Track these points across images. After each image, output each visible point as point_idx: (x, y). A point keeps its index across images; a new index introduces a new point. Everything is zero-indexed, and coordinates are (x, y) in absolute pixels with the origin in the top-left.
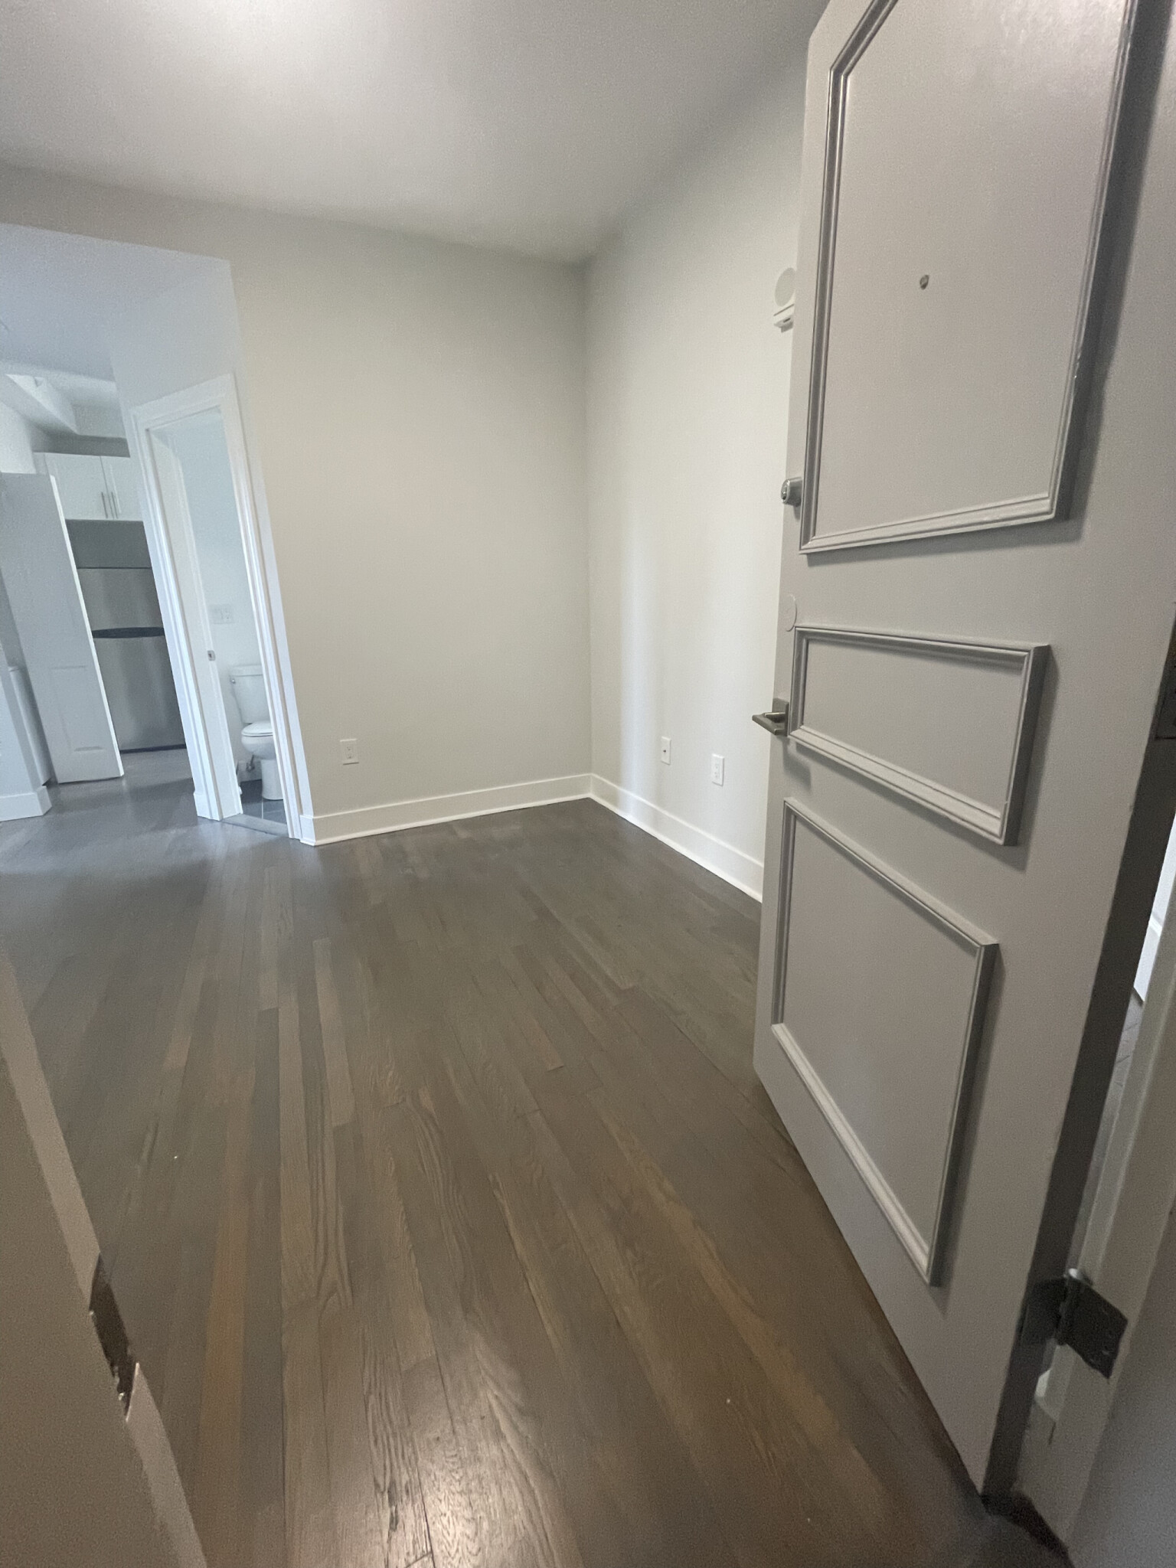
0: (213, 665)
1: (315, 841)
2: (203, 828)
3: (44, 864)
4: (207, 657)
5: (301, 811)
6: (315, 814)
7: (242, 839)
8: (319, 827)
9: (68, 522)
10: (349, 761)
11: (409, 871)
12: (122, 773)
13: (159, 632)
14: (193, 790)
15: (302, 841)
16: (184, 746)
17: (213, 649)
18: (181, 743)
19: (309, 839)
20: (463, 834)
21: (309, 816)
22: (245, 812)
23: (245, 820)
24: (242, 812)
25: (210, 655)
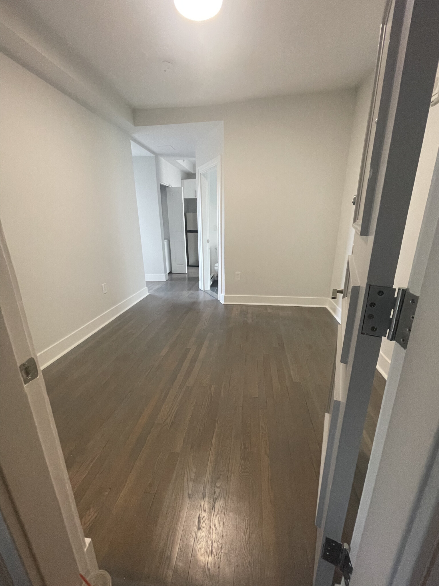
0: (208, 244)
1: (224, 302)
2: (200, 292)
3: (161, 294)
4: (207, 241)
5: (222, 293)
6: (225, 294)
7: (208, 298)
8: (226, 299)
9: (184, 199)
10: (237, 279)
11: (246, 319)
12: (187, 272)
13: (196, 231)
14: (199, 280)
15: (221, 302)
16: (198, 266)
17: (209, 239)
18: (198, 265)
19: (222, 302)
20: (269, 311)
21: (223, 294)
22: (211, 290)
23: (210, 292)
24: (210, 289)
25: (208, 241)
